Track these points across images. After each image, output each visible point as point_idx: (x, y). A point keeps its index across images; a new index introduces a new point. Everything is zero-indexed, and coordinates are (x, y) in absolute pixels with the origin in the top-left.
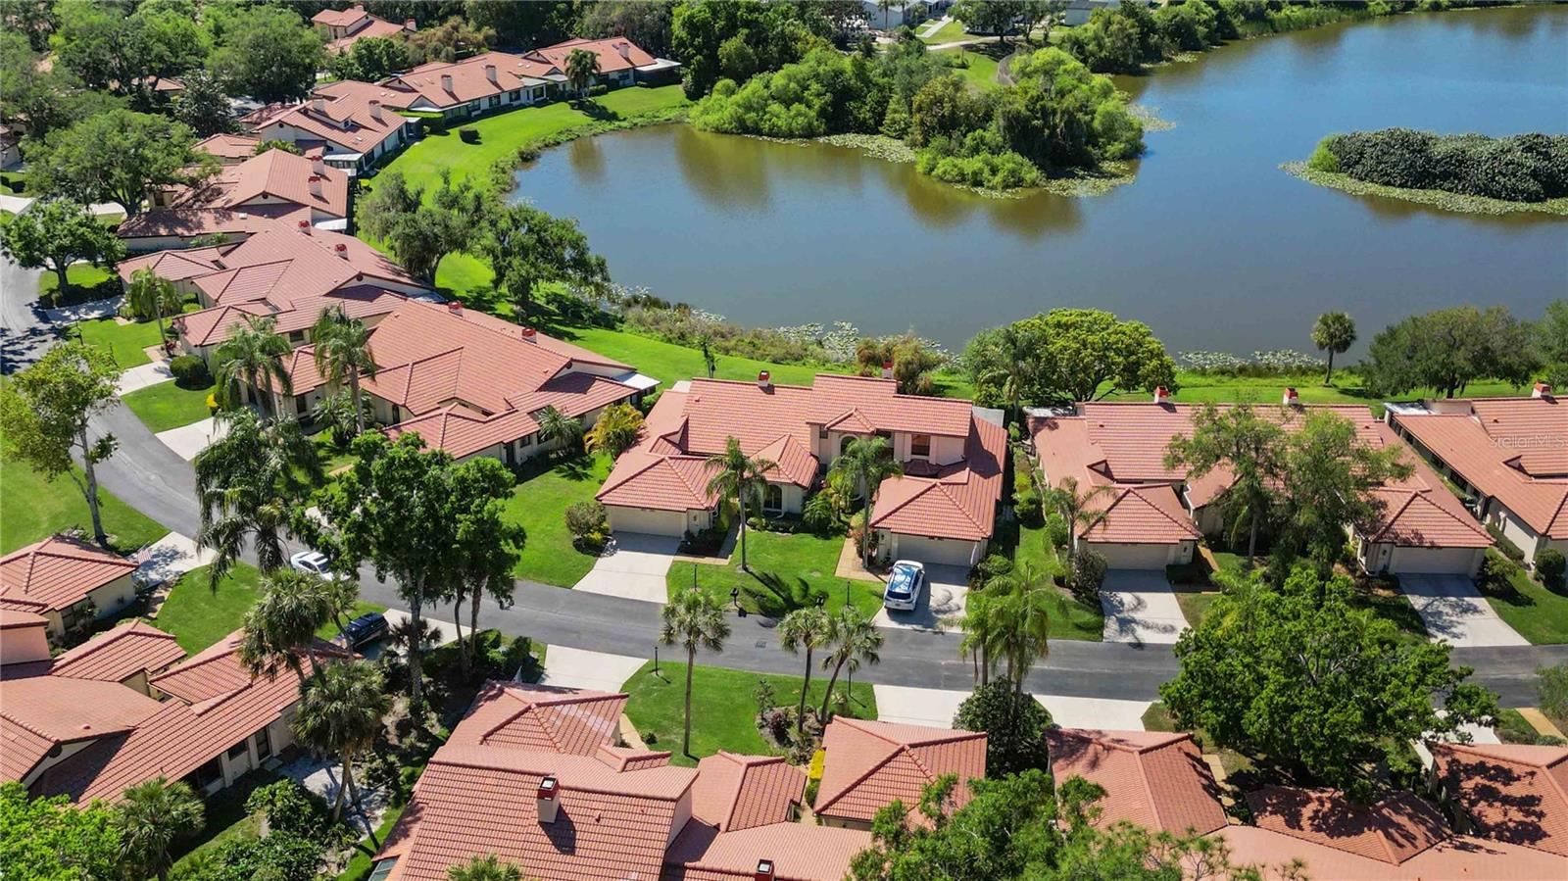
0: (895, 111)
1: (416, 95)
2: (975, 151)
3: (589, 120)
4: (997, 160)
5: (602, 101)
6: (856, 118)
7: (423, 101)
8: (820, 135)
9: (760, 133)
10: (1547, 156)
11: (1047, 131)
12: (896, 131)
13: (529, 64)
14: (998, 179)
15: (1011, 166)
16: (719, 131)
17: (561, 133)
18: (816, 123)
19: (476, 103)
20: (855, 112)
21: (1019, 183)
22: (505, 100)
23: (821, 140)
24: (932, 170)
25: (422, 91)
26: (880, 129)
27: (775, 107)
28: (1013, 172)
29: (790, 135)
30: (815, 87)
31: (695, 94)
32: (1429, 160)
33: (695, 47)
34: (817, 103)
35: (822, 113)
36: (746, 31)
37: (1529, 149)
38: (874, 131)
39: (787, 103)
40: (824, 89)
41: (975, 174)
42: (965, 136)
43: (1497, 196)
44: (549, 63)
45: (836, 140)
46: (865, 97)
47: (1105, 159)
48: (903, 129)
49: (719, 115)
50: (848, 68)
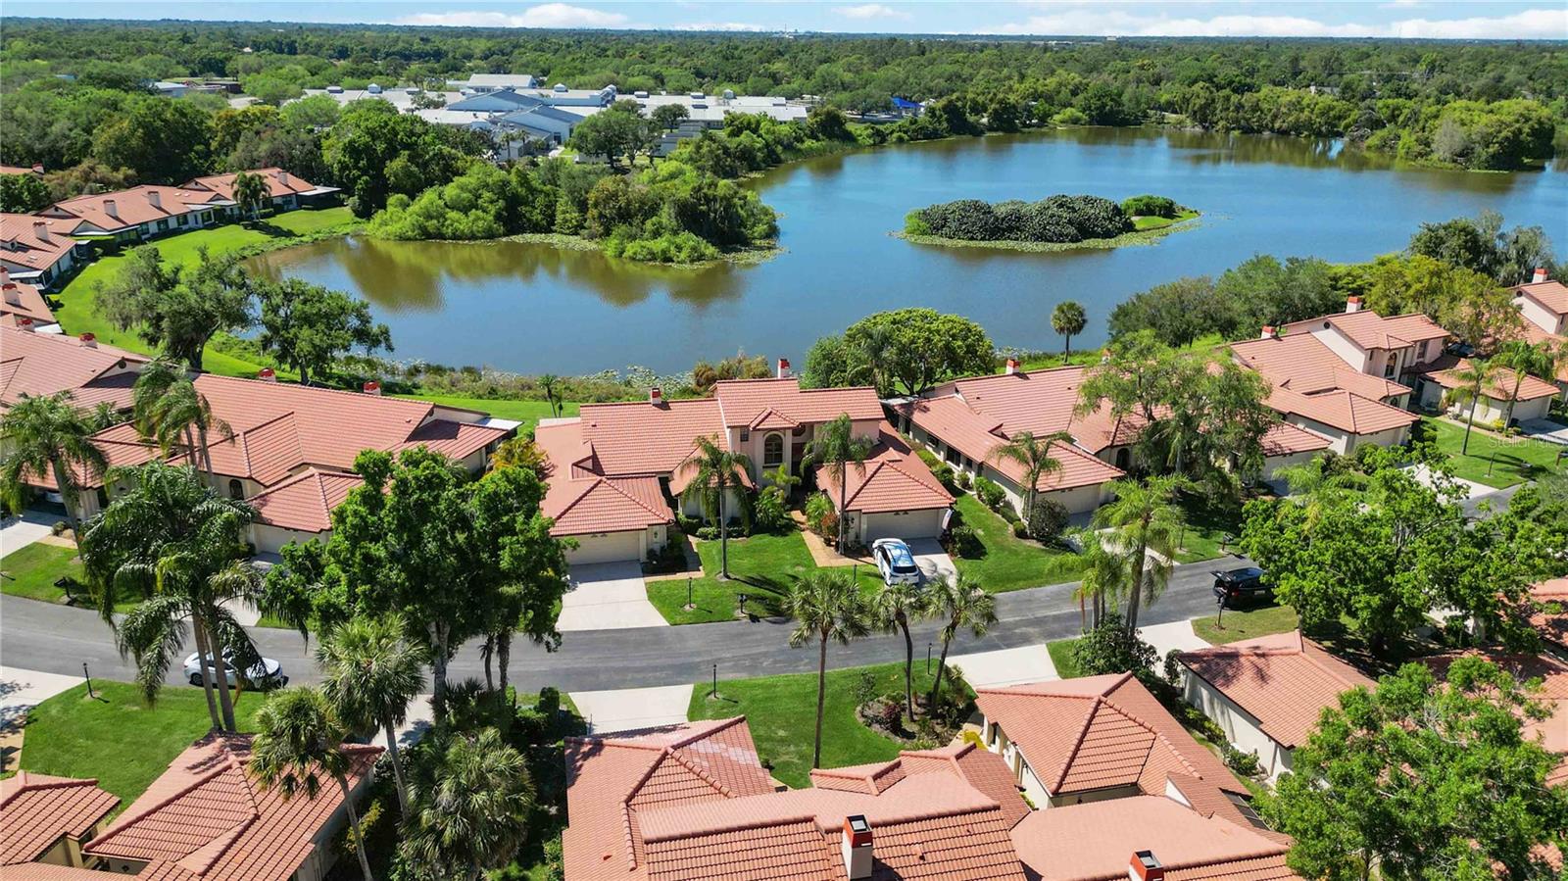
0: (564, 212)
1: (78, 221)
2: (656, 234)
3: (268, 237)
4: (678, 240)
5: (273, 222)
6: (529, 220)
7: (87, 225)
8: (500, 236)
9: (442, 237)
10: (1074, 211)
11: (712, 215)
12: (569, 228)
13: (187, 193)
14: (683, 255)
15: (691, 243)
16: (403, 239)
17: (243, 249)
18: (495, 226)
19: (144, 227)
20: (527, 215)
21: (701, 257)
22: (173, 224)
23: (504, 239)
24: (622, 253)
25: (84, 217)
26: (554, 228)
27: (452, 215)
28: (694, 249)
29: (473, 237)
30: (487, 195)
31: (364, 213)
32: (997, 219)
33: (359, 169)
34: (493, 209)
35: (498, 217)
36: (407, 152)
37: (1061, 206)
38: (548, 230)
39: (464, 210)
40: (495, 198)
41: (664, 252)
42: (643, 223)
43: (1051, 241)
44: (210, 190)
45: (518, 239)
46: (533, 202)
47: (754, 238)
48: (576, 227)
49: (399, 225)
50: (514, 179)
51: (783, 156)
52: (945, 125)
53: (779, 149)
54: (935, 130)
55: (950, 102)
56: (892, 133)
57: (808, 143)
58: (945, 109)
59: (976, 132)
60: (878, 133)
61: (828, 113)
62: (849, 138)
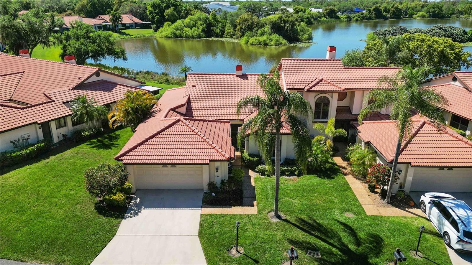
0: (228, 30)
2: (262, 34)
3: (120, 35)
4: (271, 37)
5: (124, 31)
6: (215, 32)
8: (203, 38)
9: (181, 37)
11: (286, 28)
12: (229, 35)
13: (96, 20)
15: (276, 38)
16: (167, 37)
18: (201, 34)
20: (214, 30)
21: (280, 44)
23: (205, 39)
24: (248, 42)
26: (224, 36)
27: (186, 29)
28: (277, 40)
29: (193, 37)
30: (200, 22)
31: (156, 30)
33: (155, 13)
34: (201, 27)
35: (203, 31)
36: (173, 7)
38: (222, 37)
39: (191, 28)
40: (203, 23)
41: (264, 41)
42: (257, 31)
44: (104, 19)
45: (210, 39)
46: (217, 26)
47: (302, 39)
48: (232, 35)
49: (166, 32)
50: (210, 17)
51: (313, 22)
52: (374, 15)
53: (312, 19)
54: (370, 17)
55: (376, 7)
56: (354, 17)
57: (323, 19)
58: (374, 10)
59: (385, 18)
60: (349, 17)
61: (331, 9)
62: (338, 18)
